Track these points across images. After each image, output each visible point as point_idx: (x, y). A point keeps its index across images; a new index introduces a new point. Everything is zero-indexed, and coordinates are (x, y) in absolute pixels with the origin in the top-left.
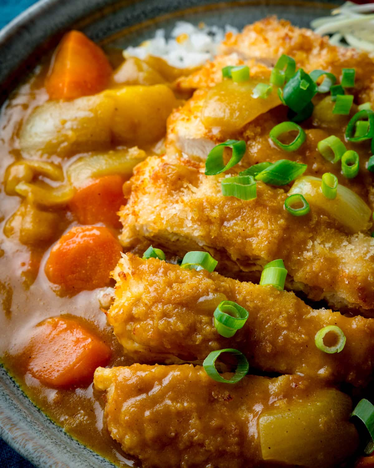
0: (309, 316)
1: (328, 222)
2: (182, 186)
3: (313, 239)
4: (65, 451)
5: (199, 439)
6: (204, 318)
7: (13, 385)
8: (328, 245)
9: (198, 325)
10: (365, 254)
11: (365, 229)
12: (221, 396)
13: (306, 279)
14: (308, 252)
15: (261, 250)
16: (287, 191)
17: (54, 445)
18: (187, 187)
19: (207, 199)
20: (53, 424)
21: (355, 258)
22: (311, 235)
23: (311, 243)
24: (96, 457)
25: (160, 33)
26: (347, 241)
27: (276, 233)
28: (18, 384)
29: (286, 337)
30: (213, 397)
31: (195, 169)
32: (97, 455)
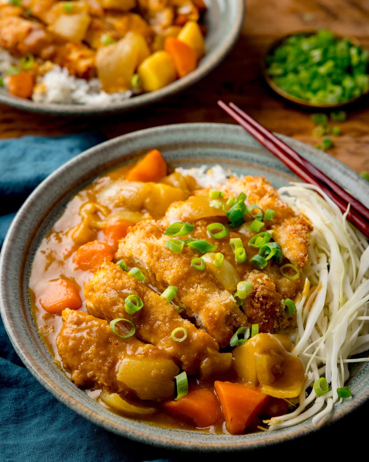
0: (176, 320)
1: (212, 279)
2: (151, 236)
3: (199, 283)
4: (29, 339)
5: (91, 357)
6: (121, 300)
7: (27, 302)
8: (205, 290)
9: (118, 303)
10: (222, 301)
11: (230, 289)
12: (113, 342)
13: (186, 302)
14: (193, 289)
15: (168, 279)
16: (200, 256)
17: (25, 334)
18: (153, 238)
19: (157, 245)
20: (35, 327)
21: (215, 301)
22: (199, 281)
23: (196, 285)
24: (46, 350)
25: (204, 168)
26: (218, 292)
27: (180, 273)
28: (30, 303)
29: (159, 326)
30: (109, 341)
31: (162, 230)
32: (47, 349)
